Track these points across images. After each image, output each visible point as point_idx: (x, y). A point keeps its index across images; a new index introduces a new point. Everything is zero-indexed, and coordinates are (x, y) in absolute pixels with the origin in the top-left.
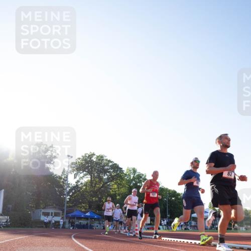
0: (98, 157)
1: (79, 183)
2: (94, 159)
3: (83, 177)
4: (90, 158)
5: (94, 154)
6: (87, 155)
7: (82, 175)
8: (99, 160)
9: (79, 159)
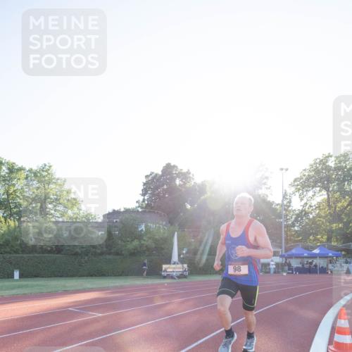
0: (337, 157)
1: (307, 207)
2: (331, 163)
3: (313, 196)
4: (324, 164)
5: (330, 156)
6: (318, 161)
7: (311, 194)
8: (340, 162)
9: (305, 170)
